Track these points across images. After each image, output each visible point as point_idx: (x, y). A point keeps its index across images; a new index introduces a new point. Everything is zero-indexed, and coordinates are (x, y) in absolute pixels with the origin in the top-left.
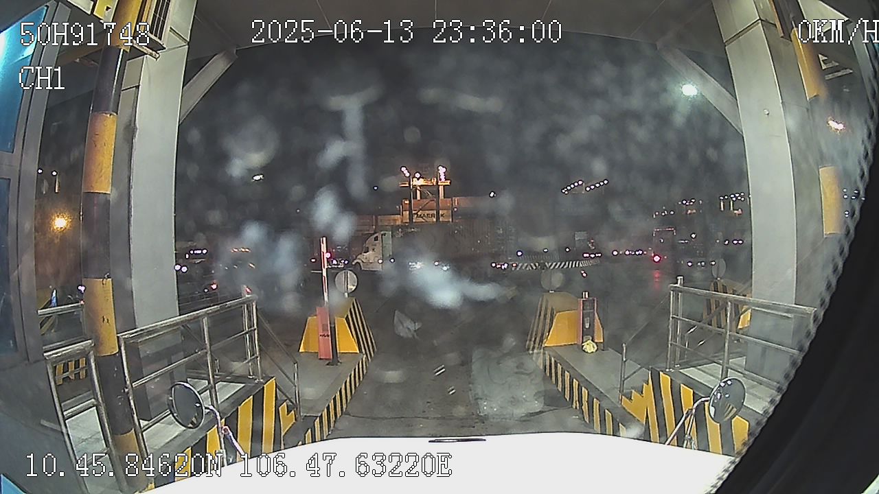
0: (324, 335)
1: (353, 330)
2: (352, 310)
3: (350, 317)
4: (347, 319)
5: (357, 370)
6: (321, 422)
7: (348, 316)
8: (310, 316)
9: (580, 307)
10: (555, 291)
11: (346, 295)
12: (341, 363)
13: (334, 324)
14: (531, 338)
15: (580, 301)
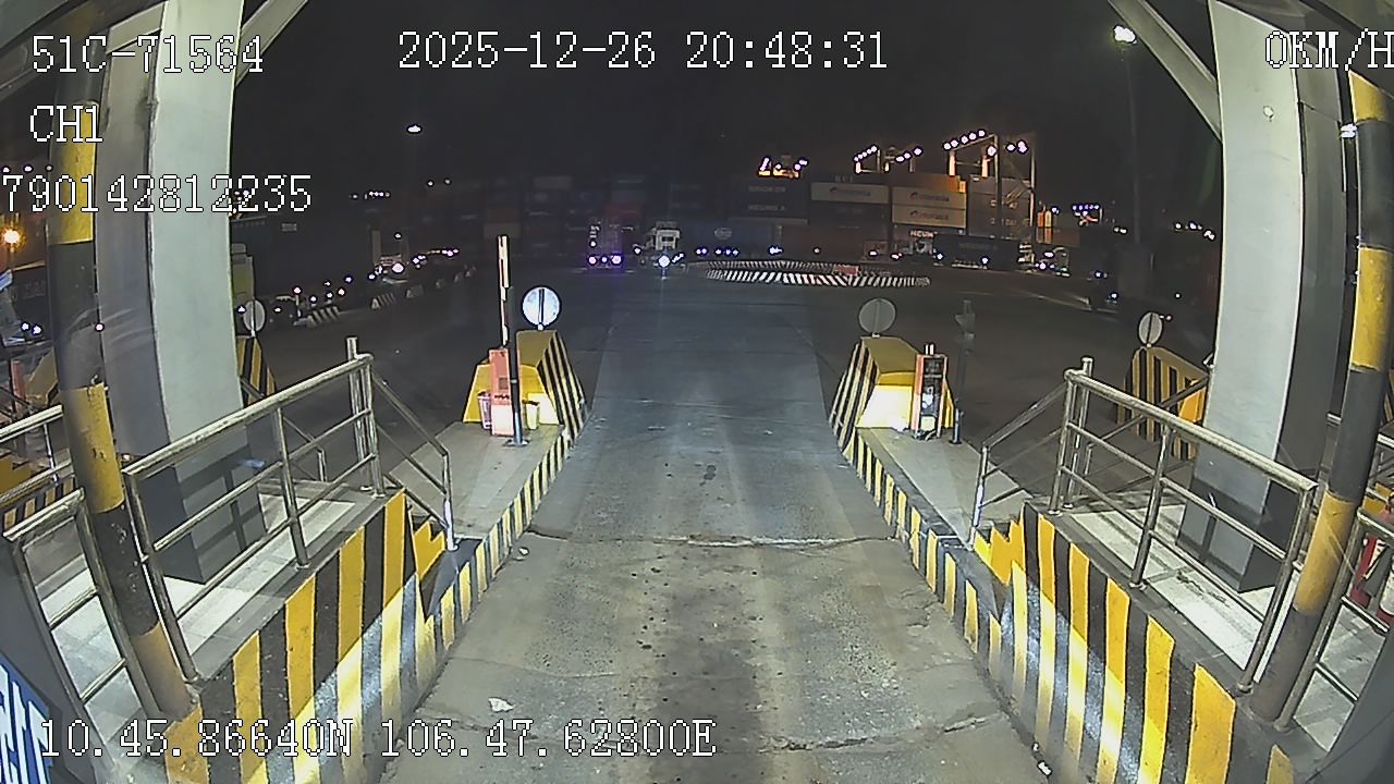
0: (501, 396)
1: (549, 386)
2: (550, 352)
3: (545, 364)
4: (540, 368)
5: (552, 454)
6: (487, 551)
7: (541, 362)
8: (480, 363)
9: (920, 368)
10: (881, 335)
11: (540, 328)
12: (528, 441)
13: (517, 378)
14: (837, 410)
15: (920, 358)
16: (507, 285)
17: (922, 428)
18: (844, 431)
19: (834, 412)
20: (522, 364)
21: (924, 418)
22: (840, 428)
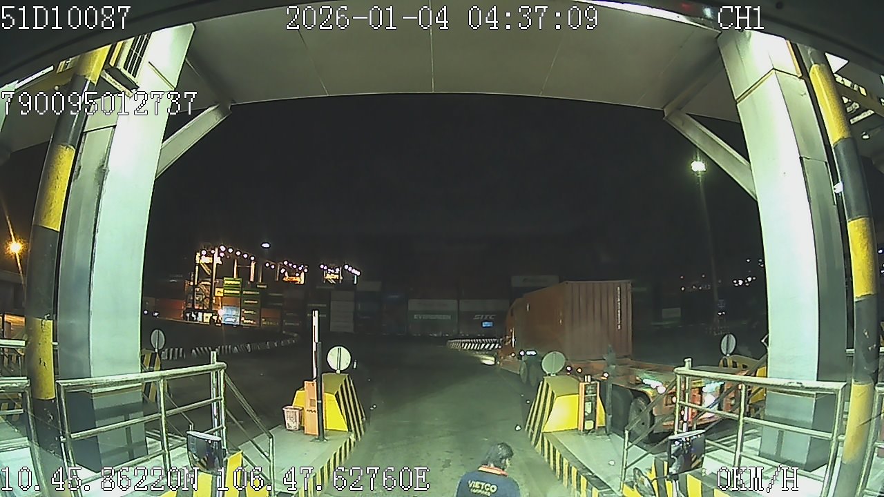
0: (311, 411)
1: (342, 406)
2: (344, 387)
4: (337, 396)
5: (343, 449)
7: (338, 392)
8: (298, 389)
9: (582, 391)
10: (557, 375)
11: (338, 372)
12: (327, 440)
13: (321, 400)
14: (530, 424)
15: (582, 385)
16: (317, 341)
17: (586, 428)
18: (534, 436)
19: (527, 425)
20: (325, 392)
21: (587, 422)
22: (532, 434)
